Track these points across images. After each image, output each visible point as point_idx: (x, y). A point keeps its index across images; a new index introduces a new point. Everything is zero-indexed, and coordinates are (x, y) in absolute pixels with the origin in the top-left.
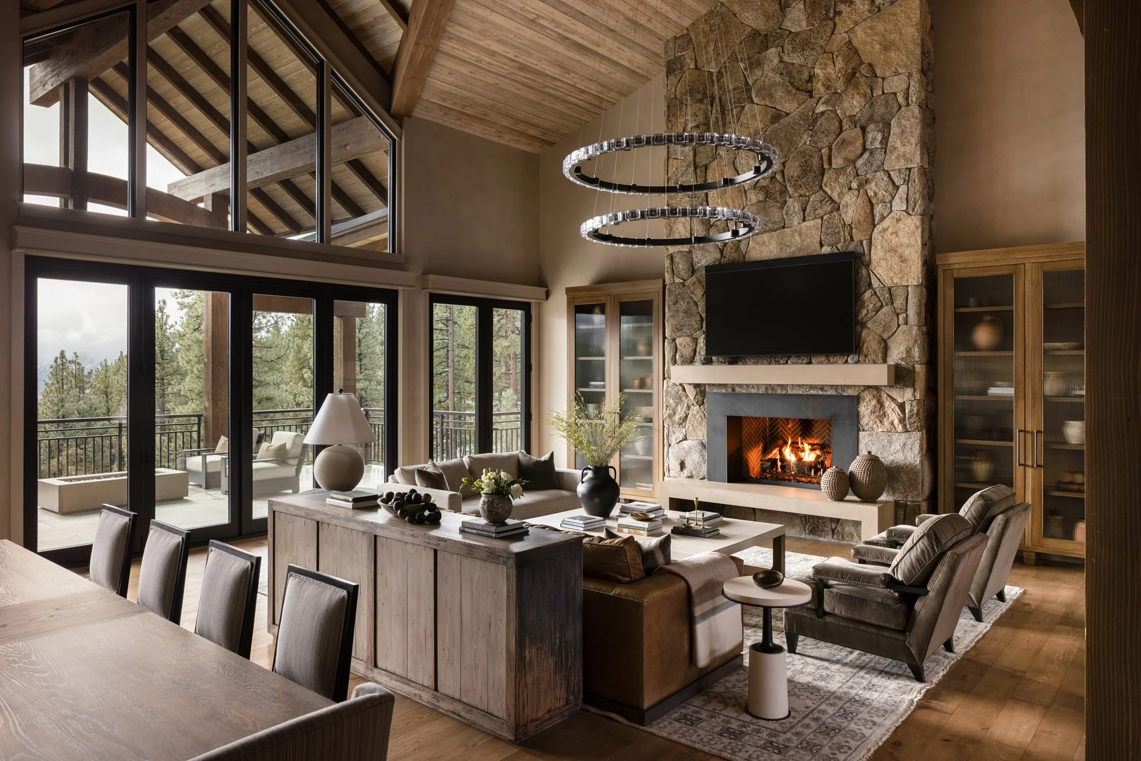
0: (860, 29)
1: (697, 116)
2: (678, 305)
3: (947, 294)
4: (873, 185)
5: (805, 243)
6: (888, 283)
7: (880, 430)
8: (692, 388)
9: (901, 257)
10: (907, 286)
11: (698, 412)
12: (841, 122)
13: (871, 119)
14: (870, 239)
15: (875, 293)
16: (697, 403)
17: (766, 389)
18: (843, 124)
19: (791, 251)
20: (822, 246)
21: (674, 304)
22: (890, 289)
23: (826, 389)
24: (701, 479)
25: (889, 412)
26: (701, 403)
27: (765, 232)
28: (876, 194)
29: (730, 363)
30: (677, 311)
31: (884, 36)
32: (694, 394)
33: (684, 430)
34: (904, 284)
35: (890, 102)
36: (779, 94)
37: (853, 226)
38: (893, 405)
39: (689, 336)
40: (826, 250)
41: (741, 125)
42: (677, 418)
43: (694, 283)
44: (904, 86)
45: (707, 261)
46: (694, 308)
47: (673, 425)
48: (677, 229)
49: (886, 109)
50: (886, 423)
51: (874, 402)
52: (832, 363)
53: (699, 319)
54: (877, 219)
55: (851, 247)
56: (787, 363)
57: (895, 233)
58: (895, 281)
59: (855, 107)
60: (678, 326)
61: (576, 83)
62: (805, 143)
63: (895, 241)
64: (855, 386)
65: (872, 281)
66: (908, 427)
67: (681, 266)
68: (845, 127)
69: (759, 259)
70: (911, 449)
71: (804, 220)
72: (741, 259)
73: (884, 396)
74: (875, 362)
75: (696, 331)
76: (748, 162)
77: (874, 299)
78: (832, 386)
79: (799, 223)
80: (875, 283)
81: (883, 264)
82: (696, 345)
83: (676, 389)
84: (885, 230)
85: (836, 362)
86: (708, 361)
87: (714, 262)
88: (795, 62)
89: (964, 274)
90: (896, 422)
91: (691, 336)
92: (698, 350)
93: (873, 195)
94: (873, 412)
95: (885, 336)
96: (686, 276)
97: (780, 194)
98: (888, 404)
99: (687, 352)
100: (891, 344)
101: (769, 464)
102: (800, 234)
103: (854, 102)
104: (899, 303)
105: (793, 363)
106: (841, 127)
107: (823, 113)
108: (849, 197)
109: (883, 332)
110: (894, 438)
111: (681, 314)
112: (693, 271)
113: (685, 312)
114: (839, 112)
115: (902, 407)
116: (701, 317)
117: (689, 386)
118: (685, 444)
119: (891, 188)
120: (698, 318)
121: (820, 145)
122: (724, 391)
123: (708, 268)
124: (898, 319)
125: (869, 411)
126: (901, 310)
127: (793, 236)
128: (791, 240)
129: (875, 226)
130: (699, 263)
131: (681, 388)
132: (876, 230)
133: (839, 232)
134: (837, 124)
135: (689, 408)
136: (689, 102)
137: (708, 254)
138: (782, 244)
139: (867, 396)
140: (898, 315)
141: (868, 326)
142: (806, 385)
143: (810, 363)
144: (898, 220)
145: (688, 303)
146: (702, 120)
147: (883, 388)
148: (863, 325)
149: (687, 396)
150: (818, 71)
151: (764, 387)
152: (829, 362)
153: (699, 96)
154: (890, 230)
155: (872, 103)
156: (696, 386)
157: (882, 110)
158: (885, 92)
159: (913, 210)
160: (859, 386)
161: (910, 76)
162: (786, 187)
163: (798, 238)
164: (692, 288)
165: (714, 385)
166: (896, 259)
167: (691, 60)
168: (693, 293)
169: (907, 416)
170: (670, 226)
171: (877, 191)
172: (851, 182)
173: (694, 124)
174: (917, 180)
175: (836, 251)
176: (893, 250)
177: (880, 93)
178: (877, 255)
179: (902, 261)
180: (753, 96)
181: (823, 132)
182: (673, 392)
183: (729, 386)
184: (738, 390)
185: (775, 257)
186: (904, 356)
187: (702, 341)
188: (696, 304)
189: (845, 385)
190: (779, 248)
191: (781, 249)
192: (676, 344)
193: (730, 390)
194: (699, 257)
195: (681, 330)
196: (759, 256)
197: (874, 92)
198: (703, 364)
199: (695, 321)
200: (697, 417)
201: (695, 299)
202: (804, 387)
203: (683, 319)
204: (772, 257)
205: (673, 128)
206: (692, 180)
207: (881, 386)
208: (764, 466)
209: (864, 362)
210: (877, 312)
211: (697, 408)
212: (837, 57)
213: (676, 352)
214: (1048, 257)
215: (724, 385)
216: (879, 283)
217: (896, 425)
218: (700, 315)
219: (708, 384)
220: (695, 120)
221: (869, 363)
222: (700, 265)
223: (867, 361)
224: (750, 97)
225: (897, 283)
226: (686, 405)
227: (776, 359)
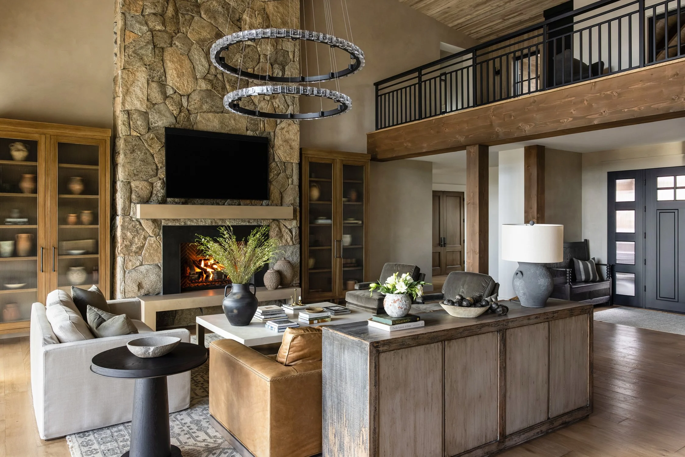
1: (156, 6)
2: (135, 155)
3: (306, 170)
4: (277, 100)
5: (238, 126)
6: (284, 160)
7: (281, 245)
8: (150, 223)
9: (290, 146)
10: (292, 163)
11: (154, 242)
12: (259, 56)
13: (276, 61)
14: (275, 132)
15: (277, 165)
16: (155, 235)
17: (212, 222)
19: (228, 129)
20: (247, 130)
21: (131, 153)
22: (284, 163)
23: (251, 221)
24: (157, 294)
25: (284, 234)
26: (157, 234)
27: (210, 112)
28: (279, 106)
29: (183, 203)
31: (283, 16)
32: (153, 228)
33: (140, 258)
34: (292, 161)
35: (286, 56)
36: (221, 20)
37: (266, 124)
38: (287, 230)
39: (145, 181)
40: (250, 133)
41: (193, 30)
42: (134, 248)
43: (152, 139)
44: (292, 50)
45: (163, 123)
46: (151, 158)
47: (129, 254)
48: (134, 91)
49: (284, 59)
50: (284, 241)
51: (277, 229)
52: (253, 205)
53: (155, 168)
54: (278, 122)
55: (264, 135)
56: (224, 204)
57: (287, 132)
58: (287, 159)
59: (268, 50)
60: (135, 171)
62: (237, 61)
63: (287, 136)
64: (267, 219)
65: (275, 157)
66: (294, 242)
67: (139, 123)
68: (261, 60)
69: (205, 130)
70: (295, 254)
72: (191, 127)
73: (282, 226)
74: (277, 206)
75: (152, 176)
76: (200, 59)
77: (277, 168)
78: (254, 220)
80: (277, 159)
81: (282, 148)
82: (153, 188)
83: (133, 223)
84: (283, 129)
85: (256, 205)
86: (163, 202)
87: (171, 125)
88: (231, 4)
89: (314, 160)
90: (289, 240)
91: (147, 181)
92: (155, 192)
93: (277, 106)
94: (277, 235)
95: (282, 190)
96: (143, 131)
97: (222, 89)
98: (283, 229)
99: (145, 193)
100: (284, 195)
101: (197, 276)
102: (235, 120)
103: (268, 47)
104: (288, 172)
105: (229, 205)
106: (259, 59)
107: (249, 46)
108: (263, 104)
109: (281, 188)
110: (287, 249)
111: (138, 163)
112: (149, 129)
113: (143, 161)
114: (259, 49)
115: (291, 231)
116: (157, 166)
117: (146, 221)
118: (142, 268)
119: (286, 105)
120: (154, 167)
121: (247, 65)
122: (178, 224)
123: (167, 129)
124: (288, 181)
125: (275, 234)
126: (290, 176)
127: (230, 119)
128: (228, 122)
129: (277, 125)
130: (155, 123)
131: (138, 223)
132: (278, 128)
133: (257, 124)
134: (258, 56)
135: (145, 238)
137: (164, 118)
138: (222, 123)
139: (274, 226)
140: (288, 178)
141: (274, 184)
142: (239, 219)
143: (239, 205)
144: (289, 125)
145: (145, 154)
146: (160, 11)
147: (281, 221)
148: (271, 182)
149: (143, 230)
150: (245, 17)
151: (210, 221)
152: (252, 205)
154: (285, 129)
155: (277, 52)
156: (154, 221)
157: (281, 58)
158: (283, 49)
159: (296, 121)
160: (269, 219)
162: (225, 85)
163: (233, 122)
164: (150, 143)
165: (168, 220)
166: (288, 147)
168: (150, 146)
169: (294, 236)
170: (126, 86)
171: (280, 105)
173: (153, 11)
174: (298, 105)
175: (255, 135)
176: (286, 141)
177: (281, 48)
178: (278, 142)
179: (291, 148)
180: (202, 13)
181: (249, 58)
182: (130, 226)
183: (182, 220)
184: (189, 223)
185: (217, 131)
186: (293, 202)
187: (158, 185)
188: (152, 156)
189: (262, 219)
190: (220, 125)
191: (222, 127)
192: (131, 186)
193: (183, 224)
194: (156, 119)
195: (137, 175)
196: (205, 128)
197: (278, 46)
198: (160, 203)
199: (152, 169)
200: (154, 245)
201: (151, 151)
202: (238, 220)
203: (140, 166)
204: (215, 130)
205: (131, 6)
206: (150, 55)
207: (280, 219)
208: (193, 278)
209: (271, 205)
210: (278, 175)
211: (153, 239)
212: (258, 15)
213: (131, 193)
214: (344, 158)
215: (177, 220)
216: (278, 159)
217: (288, 241)
218: (156, 164)
219: (164, 219)
220: (154, 9)
221: (274, 206)
222: (157, 125)
223: (273, 205)
224: (200, 12)
225: (288, 161)
226: (142, 236)
227: (217, 202)
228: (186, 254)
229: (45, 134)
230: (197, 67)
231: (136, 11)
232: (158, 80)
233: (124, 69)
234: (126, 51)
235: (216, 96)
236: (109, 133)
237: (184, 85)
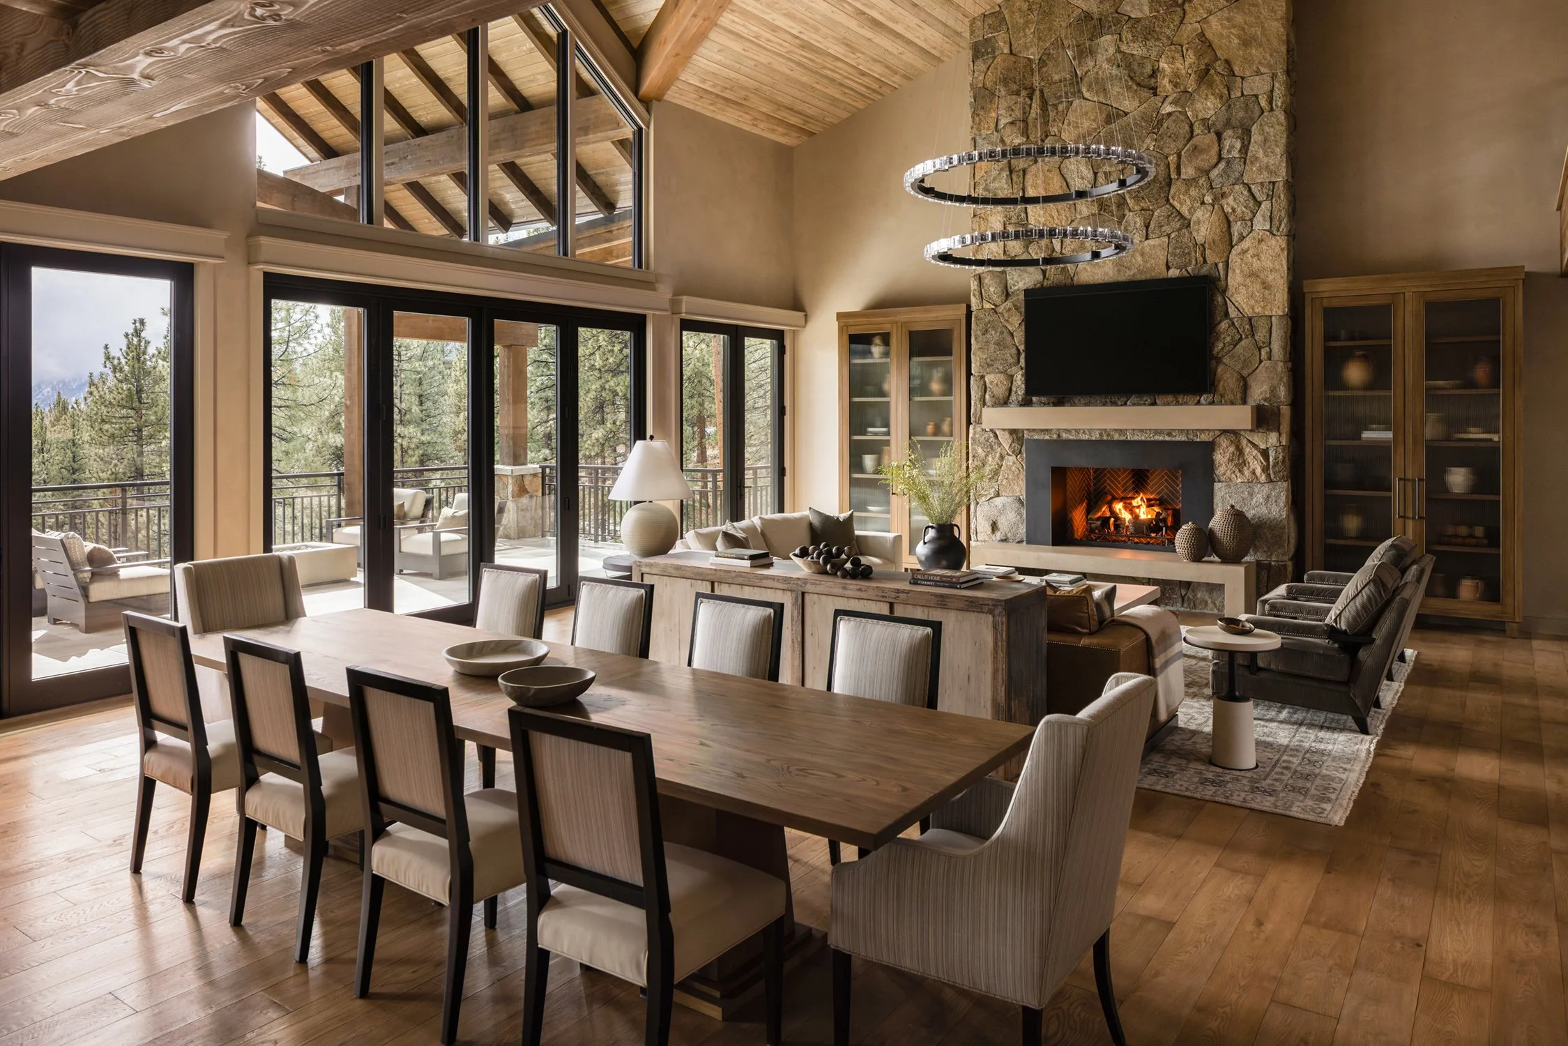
0: (1216, 20)
1: (1012, 110)
2: (988, 336)
3: (1315, 327)
4: (1230, 200)
5: (1148, 265)
6: (1248, 312)
7: (1239, 480)
8: (1007, 435)
9: (1264, 283)
10: (1271, 317)
11: (1014, 463)
12: (1191, 126)
13: (1228, 124)
14: (1227, 261)
15: (1233, 324)
16: (1013, 452)
17: (1101, 435)
18: (1195, 128)
19: (1132, 273)
20: (1168, 268)
21: (983, 334)
22: (1250, 319)
23: (1174, 434)
24: (1019, 542)
25: (1249, 460)
26: (1018, 451)
28: (1234, 210)
29: (1055, 405)
30: (987, 342)
31: (1243, 29)
32: (1010, 442)
33: (996, 485)
34: (1267, 313)
35: (1251, 106)
36: (1115, 90)
37: (1207, 246)
38: (1255, 452)
39: (1001, 373)
40: (1174, 273)
41: (1069, 124)
42: (987, 470)
43: (1009, 310)
44: (1267, 88)
45: (1025, 283)
46: (1009, 339)
47: (982, 479)
49: (1247, 113)
50: (1247, 473)
51: (1232, 449)
52: (1181, 404)
53: (1016, 352)
54: (1235, 240)
55: (1204, 271)
56: (1125, 404)
57: (1257, 256)
58: (1257, 311)
59: (1209, 109)
60: (988, 360)
61: (859, 64)
62: (1148, 149)
63: (1256, 264)
64: (1209, 430)
65: (1229, 310)
66: (1272, 476)
67: (992, 289)
68: (1197, 131)
69: (1092, 283)
70: (1276, 501)
71: (1147, 238)
72: (1069, 282)
73: (1244, 442)
74: (1232, 403)
75: (1011, 366)
77: (1232, 331)
78: (1181, 431)
79: (1141, 241)
80: (1233, 313)
81: (1243, 290)
82: (1012, 383)
83: (986, 435)
84: (1244, 252)
85: (1186, 403)
86: (1026, 403)
87: (1035, 285)
88: (1135, 53)
89: (1335, 303)
90: (1258, 471)
91: (1005, 372)
92: (1014, 389)
93: (1230, 211)
94: (1230, 460)
95: (1245, 373)
96: (998, 301)
98: (1248, 450)
99: (1001, 392)
100: (1251, 382)
101: (1099, 523)
102: (1142, 254)
103: (1209, 104)
104: (1261, 335)
106: (1192, 131)
107: (1170, 114)
108: (1201, 213)
109: (1243, 368)
110: (1256, 490)
111: (992, 347)
112: (1008, 295)
113: (998, 344)
114: (1189, 114)
115: (1265, 453)
116: (1018, 350)
117: (1002, 432)
118: (998, 501)
119: (1251, 204)
120: (1014, 351)
121: (1166, 151)
122: (1047, 437)
123: (1027, 292)
124: (1260, 354)
125: (1226, 459)
126: (1264, 343)
128: (1130, 261)
129: (1232, 247)
130: (1015, 286)
131: (992, 435)
132: (1233, 252)
133: (1189, 254)
134: (1187, 127)
135: (1002, 457)
136: (1003, 93)
137: (1026, 275)
139: (1224, 442)
140: (1260, 349)
141: (1225, 361)
142: (1150, 430)
143: (1154, 404)
144: (1261, 241)
145: (1002, 333)
146: (1020, 115)
147: (1242, 433)
148: (1219, 360)
149: (1000, 444)
150: (1163, 65)
151: (1097, 433)
152: (1178, 403)
153: (1015, 87)
154: (1251, 252)
155: (1229, 106)
156: (1013, 432)
157: (1241, 114)
158: (1245, 93)
159: (1278, 230)
160: (1214, 430)
161: (1274, 77)
163: (1139, 259)
164: (1006, 315)
165: (1034, 430)
166: (1258, 286)
167: (1005, 43)
168: (1007, 321)
169: (1271, 463)
171: (1235, 207)
172: (1204, 196)
173: (1009, 120)
174: (1282, 196)
175: (1185, 274)
176: (1253, 275)
177: (1239, 94)
178: (1235, 279)
179: (1265, 288)
180: (1084, 90)
181: (1170, 137)
182: (982, 439)
183: (1053, 431)
184: (1064, 436)
185: (1111, 280)
186: (1268, 396)
187: (1019, 379)
188: (1012, 335)
189: (1197, 430)
190: (1116, 269)
191: (1119, 271)
192: (985, 382)
193: (1055, 437)
194: (1015, 279)
195: (992, 365)
196: (1091, 278)
197: (1232, 93)
198: (1021, 405)
199: (1011, 355)
200: (1013, 468)
201: (1010, 329)
202: (1148, 432)
203: (995, 352)
204: (1107, 279)
205: (982, 124)
206: (1006, 186)
207: (1240, 430)
209: (1220, 403)
210: (1235, 346)
211: (1013, 458)
212: (1187, 50)
213: (985, 392)
214: (1431, 286)
215: (1047, 430)
216: (1237, 312)
217: (1258, 474)
218: (1017, 347)
219: (1028, 430)
220: (1010, 115)
221: (1226, 404)
222: (1016, 288)
223: (1223, 402)
224: (1080, 91)
225: (1259, 313)
226: (998, 454)
227: (1113, 400)
229: (896, 323)
230: (1072, 183)
231: (988, 129)
232: (1016, 221)
233: (975, 216)
234: (977, 190)
235: (1109, 221)
236: (962, 309)
237: (1053, 218)
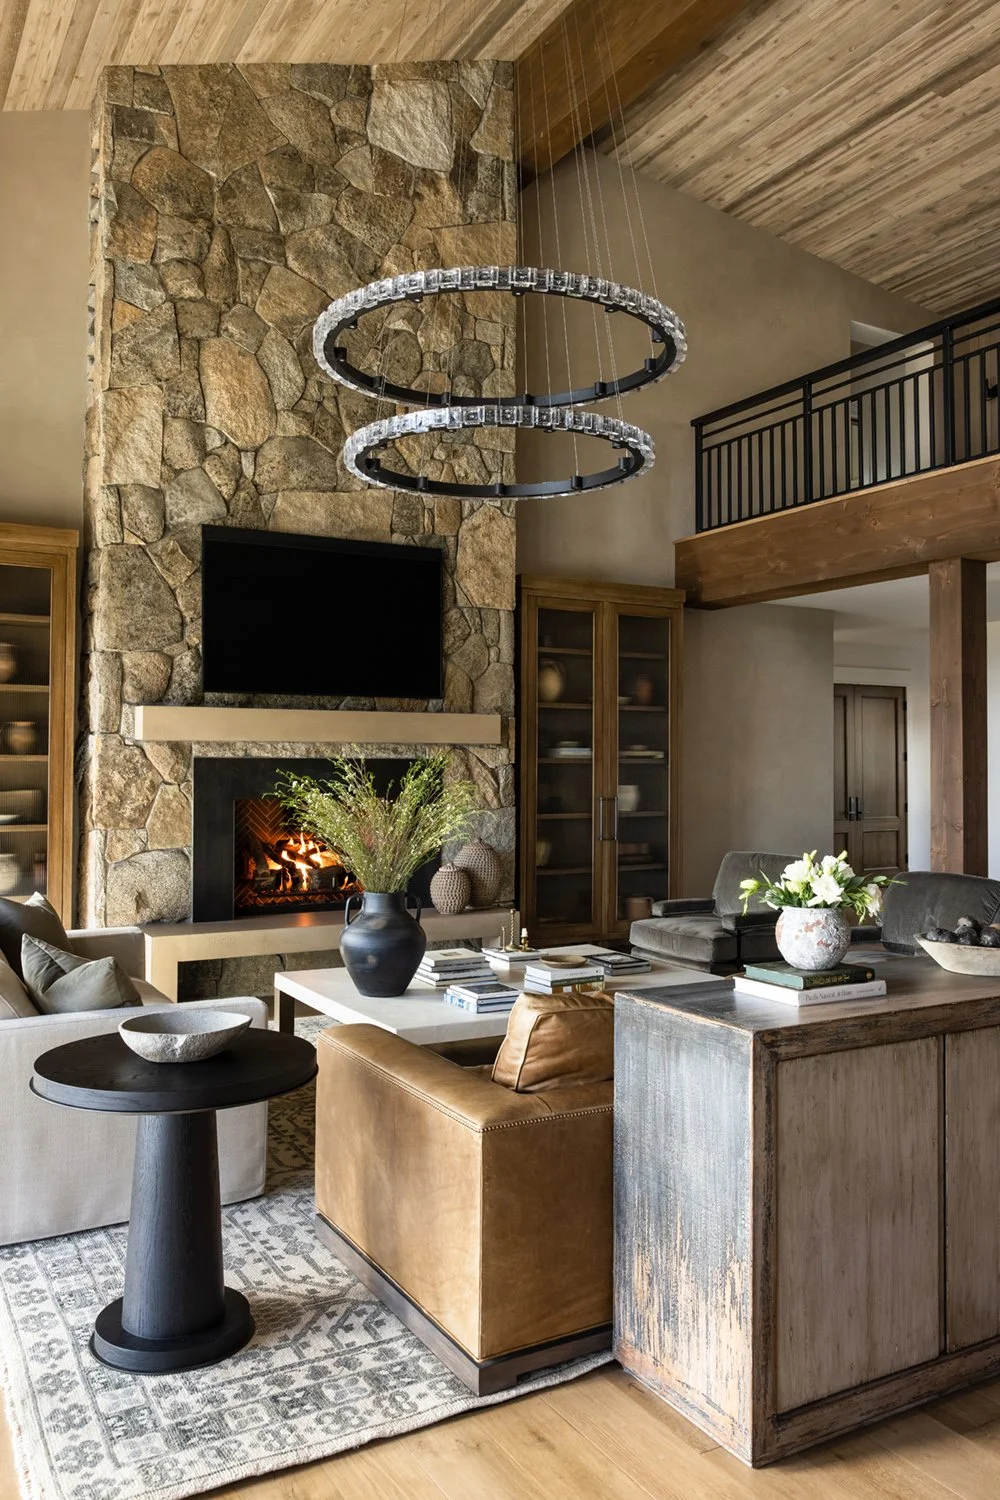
1: (185, 242)
2: (133, 590)
3: (531, 627)
4: (463, 461)
5: (370, 523)
6: (478, 602)
8: (166, 751)
9: (494, 569)
10: (498, 611)
11: (175, 796)
12: (422, 356)
13: (459, 367)
14: (457, 536)
15: (463, 615)
16: (176, 779)
17: (308, 751)
18: (425, 360)
19: (349, 530)
20: (392, 531)
21: (124, 586)
22: (480, 609)
23: (400, 750)
24: (180, 921)
25: (479, 782)
26: (181, 777)
27: (307, 488)
28: (466, 474)
29: (242, 705)
30: (130, 599)
31: (476, 261)
32: (172, 762)
33: (142, 833)
34: (497, 606)
35: (483, 355)
36: (333, 272)
37: (436, 511)
38: (485, 772)
39: (155, 651)
40: (398, 539)
41: (269, 296)
42: (128, 811)
43: (173, 552)
44: (500, 340)
45: (197, 515)
46: (169, 598)
47: (116, 825)
48: (133, 440)
49: (479, 362)
50: (478, 797)
51: (462, 768)
52: (407, 711)
53: (179, 621)
54: (466, 512)
55: (433, 543)
56: (337, 709)
57: (487, 535)
58: (487, 601)
59: (442, 342)
60: (132, 630)
62: (370, 368)
63: (487, 545)
64: (439, 746)
65: (458, 596)
66: (503, 801)
67: (143, 515)
69: (295, 532)
72: (261, 526)
73: (473, 761)
74: (461, 712)
75: (170, 641)
76: (284, 364)
77: (462, 623)
78: (409, 745)
79: (362, 489)
80: (461, 601)
81: (474, 574)
82: (172, 669)
83: (127, 751)
84: (476, 528)
85: (412, 710)
86: (196, 701)
87: (215, 521)
88: (356, 234)
89: (549, 604)
90: (490, 794)
91: (159, 651)
92: (176, 678)
93: (463, 475)
94: (462, 782)
95: (474, 675)
96: (152, 536)
97: (334, 434)
98: (477, 769)
99: (154, 681)
100: (479, 688)
102: (363, 508)
103: (442, 335)
104: (489, 632)
105: (349, 709)
106: (422, 363)
107: (397, 332)
108: (430, 469)
109: (472, 670)
110: (487, 818)
111: (140, 609)
112: (166, 529)
113: (150, 604)
114: (421, 340)
115: (494, 773)
116: (182, 617)
117: (156, 747)
118: (146, 859)
119: (484, 473)
120: (176, 619)
122: (229, 755)
123: (207, 529)
124: (489, 654)
125: (458, 780)
126: (493, 641)
127: (352, 507)
128: (349, 513)
129: (462, 520)
130: (179, 516)
131: (137, 751)
132: (464, 527)
133: (416, 517)
134: (418, 357)
135: (154, 787)
136: (167, 210)
137: (201, 503)
138: (332, 513)
139: (454, 761)
140: (488, 647)
141: (454, 660)
142: (372, 744)
143: (373, 709)
144: (492, 519)
145: (156, 587)
146: (193, 254)
147: (471, 749)
148: (447, 656)
149: (150, 767)
150: (390, 264)
151: (303, 748)
152: (403, 710)
153: (188, 208)
154: (482, 530)
155: (463, 346)
156: (177, 748)
158: (478, 338)
159: (508, 511)
160: (443, 745)
161: (505, 330)
162: (341, 425)
163: (359, 512)
164: (166, 561)
165: (208, 744)
166: (489, 572)
167: (170, 131)
168: (168, 570)
169: (502, 785)
170: (115, 429)
171: (469, 472)
172: (434, 449)
173: (177, 255)
174: (512, 471)
175: (412, 543)
176: (484, 558)
177: (472, 336)
178: (465, 559)
179: (495, 576)
180: (290, 257)
181: (398, 361)
182: (120, 758)
183: (238, 745)
184: (255, 753)
185: (322, 534)
186: (499, 704)
187: (186, 661)
188: (173, 592)
189: (426, 744)
190: (330, 520)
191: (333, 524)
192: (122, 665)
193: (241, 754)
194: (181, 506)
195: (138, 637)
196: (295, 526)
197: (465, 333)
198: (189, 704)
199: (171, 623)
200: (174, 804)
201: (170, 582)
202: (369, 747)
203: (144, 617)
204: (317, 532)
205: (128, 243)
206: (170, 356)
207: (468, 745)
208: (262, 884)
209: (449, 711)
210: (465, 640)
211: (173, 789)
212: (419, 259)
213: (123, 680)
214: (623, 599)
215: (228, 744)
216: (466, 601)
217: (489, 799)
218: (181, 613)
219: (198, 742)
220: (181, 249)
221: (454, 712)
222: (182, 520)
223: (452, 710)
224: (284, 255)
225: (489, 605)
226: (147, 783)
227: (321, 702)
228: (248, 828)
230: (276, 383)
231: (140, 255)
232: (187, 415)
233: (110, 389)
234: (116, 348)
235: (321, 451)
236: (75, 540)
237: (247, 427)
